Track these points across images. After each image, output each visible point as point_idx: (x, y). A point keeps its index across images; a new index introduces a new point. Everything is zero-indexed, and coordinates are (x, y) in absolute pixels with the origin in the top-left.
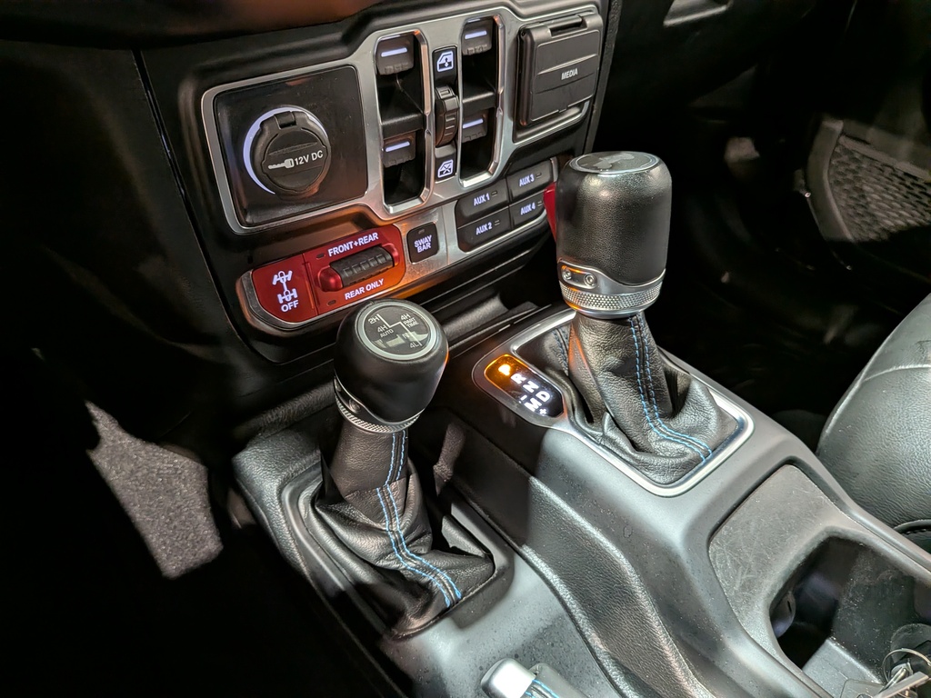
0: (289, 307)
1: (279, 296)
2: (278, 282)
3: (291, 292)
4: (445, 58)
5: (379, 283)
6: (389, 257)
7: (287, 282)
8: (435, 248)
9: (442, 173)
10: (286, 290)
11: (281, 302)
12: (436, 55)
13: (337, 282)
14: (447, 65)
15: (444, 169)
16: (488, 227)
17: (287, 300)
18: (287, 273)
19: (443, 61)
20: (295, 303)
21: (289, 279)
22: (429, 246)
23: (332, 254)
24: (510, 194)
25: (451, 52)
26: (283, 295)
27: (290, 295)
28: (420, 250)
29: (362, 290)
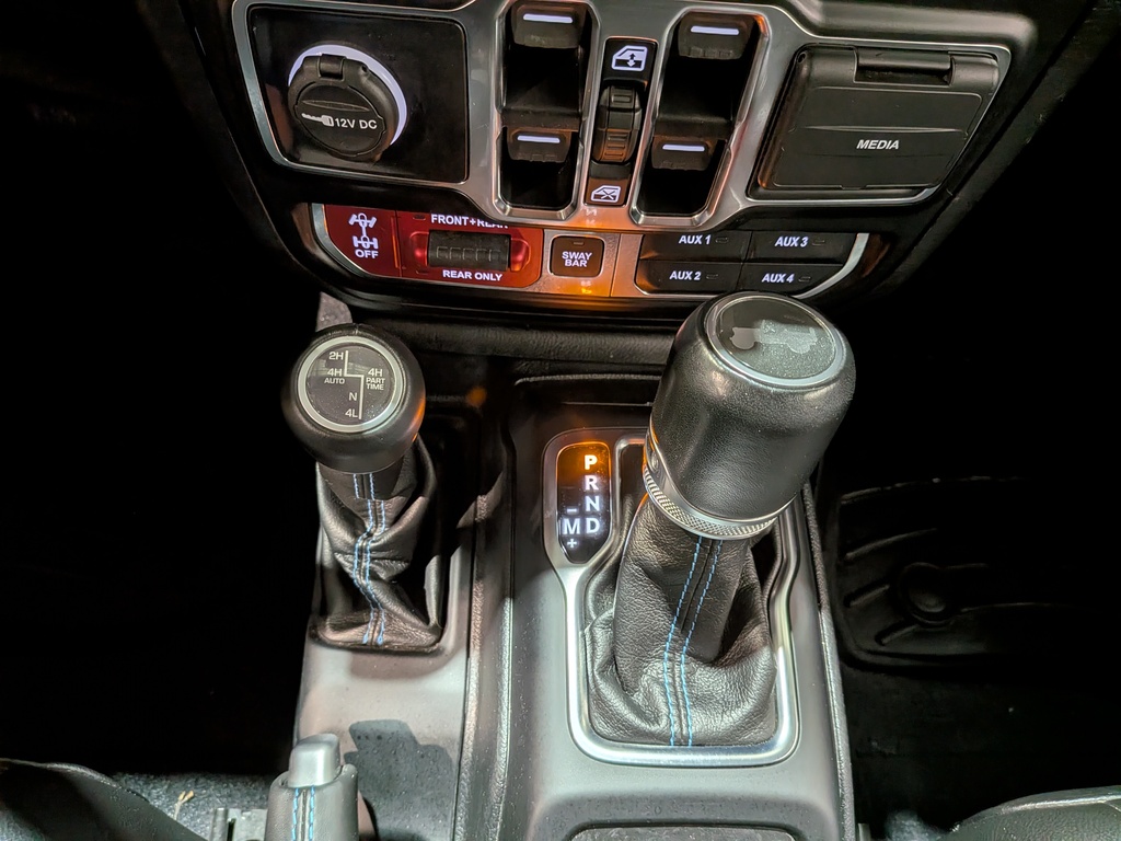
0: (366, 254)
1: (355, 238)
2: (356, 224)
3: (371, 240)
4: (631, 53)
5: (495, 277)
6: (506, 257)
7: (367, 228)
8: (593, 268)
9: (597, 196)
10: (365, 235)
11: (356, 245)
12: (613, 46)
14: (631, 63)
15: (601, 193)
16: (693, 276)
17: (364, 246)
18: (369, 218)
19: (626, 56)
20: (374, 254)
21: (371, 226)
22: (584, 263)
23: (436, 221)
24: (752, 247)
25: (645, 49)
26: (359, 239)
27: (369, 243)
28: (568, 263)
29: (468, 275)
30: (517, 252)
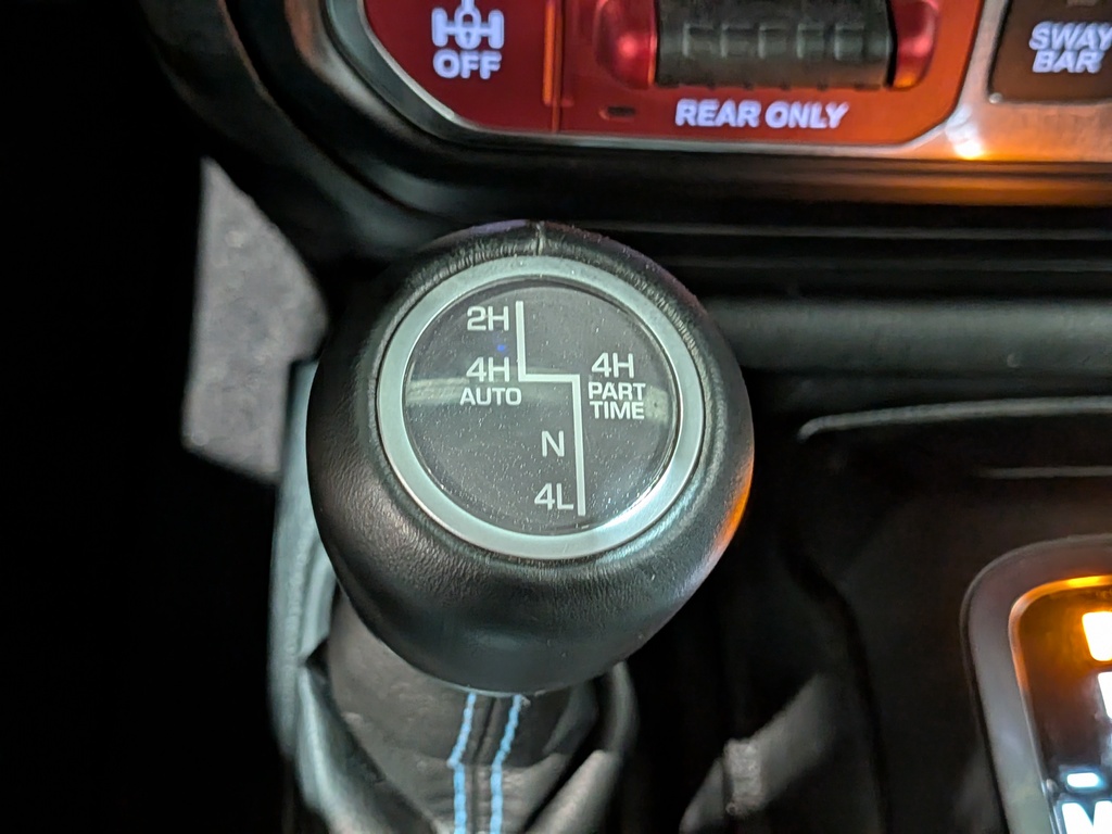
0: (462, 66)
3: (485, 19)
5: (824, 115)
6: (883, 46)
13: (640, 58)
17: (462, 41)
20: (489, 64)
22: (1090, 62)
26: (451, 17)
27: (477, 31)
28: (1044, 63)
29: (748, 113)
30: (916, 28)
